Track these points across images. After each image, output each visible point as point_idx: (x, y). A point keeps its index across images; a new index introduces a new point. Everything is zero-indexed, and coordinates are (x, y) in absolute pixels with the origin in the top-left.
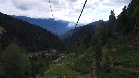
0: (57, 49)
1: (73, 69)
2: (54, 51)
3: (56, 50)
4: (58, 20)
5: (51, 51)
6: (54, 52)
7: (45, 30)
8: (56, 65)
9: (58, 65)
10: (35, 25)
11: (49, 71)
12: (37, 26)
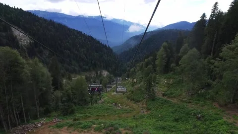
0: (110, 70)
1: (128, 98)
2: (105, 73)
3: (108, 71)
4: (112, 19)
5: (100, 73)
6: (105, 76)
7: (91, 39)
8: (110, 94)
9: (112, 94)
10: (74, 30)
11: (102, 100)
12: (77, 31)
